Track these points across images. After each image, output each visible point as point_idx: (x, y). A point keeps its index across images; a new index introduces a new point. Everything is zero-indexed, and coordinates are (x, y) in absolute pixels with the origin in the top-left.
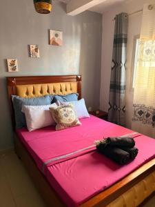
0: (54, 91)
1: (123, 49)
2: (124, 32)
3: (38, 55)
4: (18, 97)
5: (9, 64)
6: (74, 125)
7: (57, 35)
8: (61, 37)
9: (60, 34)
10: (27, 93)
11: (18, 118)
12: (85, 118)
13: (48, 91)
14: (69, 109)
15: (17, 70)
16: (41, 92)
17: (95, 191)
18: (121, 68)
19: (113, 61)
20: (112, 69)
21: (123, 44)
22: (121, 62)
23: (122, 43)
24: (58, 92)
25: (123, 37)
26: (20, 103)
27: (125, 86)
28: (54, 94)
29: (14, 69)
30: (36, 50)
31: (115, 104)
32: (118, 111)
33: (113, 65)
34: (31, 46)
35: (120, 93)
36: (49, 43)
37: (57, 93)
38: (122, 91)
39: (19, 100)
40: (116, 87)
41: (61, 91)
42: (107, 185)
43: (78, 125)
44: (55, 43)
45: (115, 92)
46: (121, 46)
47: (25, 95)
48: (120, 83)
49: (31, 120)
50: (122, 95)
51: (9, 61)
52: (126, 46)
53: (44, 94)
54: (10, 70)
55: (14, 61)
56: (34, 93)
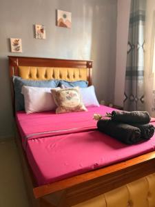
0: (61, 76)
1: (141, 27)
2: (141, 8)
3: (44, 36)
4: (19, 79)
5: (12, 44)
6: (78, 109)
7: (65, 16)
8: (69, 18)
9: (69, 15)
10: (30, 76)
11: (18, 101)
12: (93, 106)
13: (54, 76)
14: (74, 92)
15: (21, 51)
16: (46, 76)
17: (80, 168)
18: (138, 50)
19: (129, 43)
20: (128, 53)
21: (141, 22)
22: (138, 43)
23: (138, 20)
24: (65, 78)
25: (141, 13)
26: (21, 84)
27: (143, 72)
28: (59, 79)
29: (17, 49)
30: (42, 30)
31: (131, 94)
32: (135, 102)
33: (129, 48)
34: (36, 26)
35: (137, 79)
36: (57, 25)
37: (63, 79)
38: (140, 77)
39: (20, 82)
40: (132, 73)
41: (68, 77)
42: (100, 163)
43: (83, 111)
44: (63, 25)
45: (131, 79)
46: (138, 24)
47: (27, 77)
48: (137, 67)
49: (29, 101)
50: (140, 82)
51: (13, 40)
52: (144, 24)
53: (49, 79)
54: (13, 50)
55: (17, 41)
56: (38, 76)
